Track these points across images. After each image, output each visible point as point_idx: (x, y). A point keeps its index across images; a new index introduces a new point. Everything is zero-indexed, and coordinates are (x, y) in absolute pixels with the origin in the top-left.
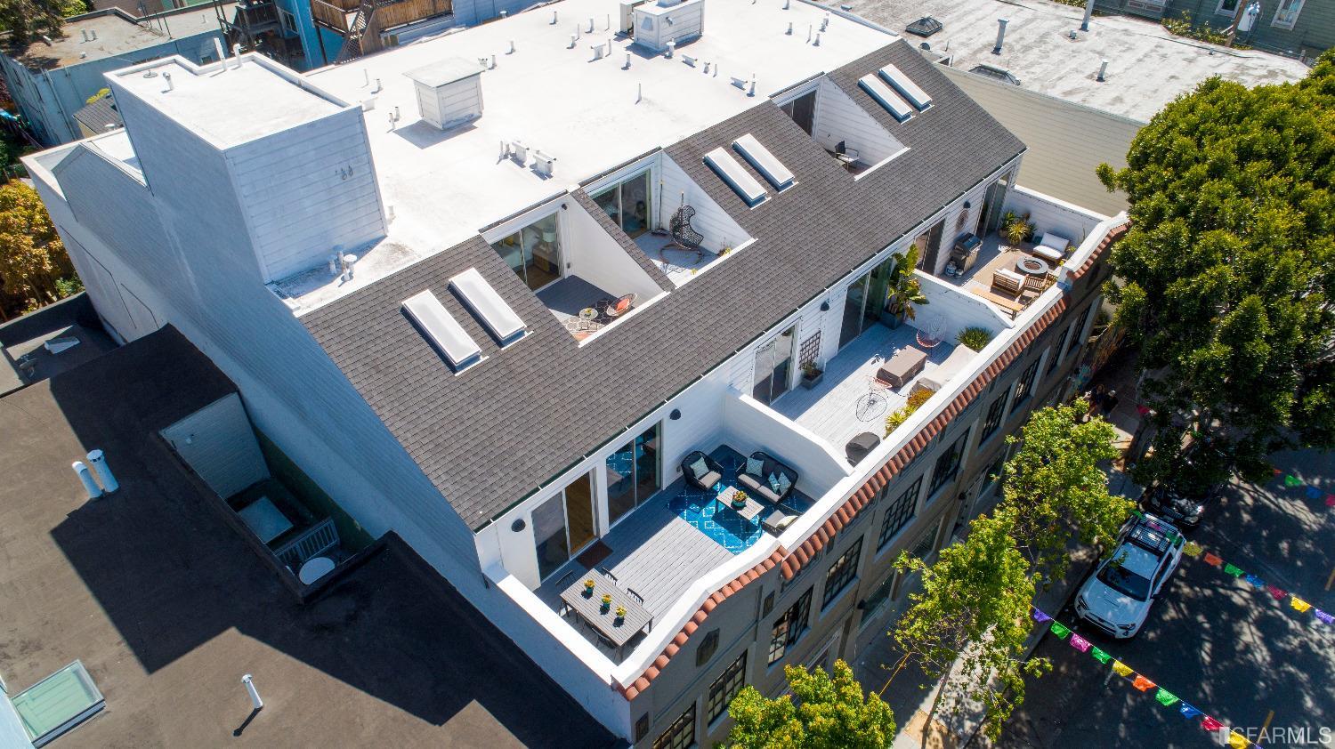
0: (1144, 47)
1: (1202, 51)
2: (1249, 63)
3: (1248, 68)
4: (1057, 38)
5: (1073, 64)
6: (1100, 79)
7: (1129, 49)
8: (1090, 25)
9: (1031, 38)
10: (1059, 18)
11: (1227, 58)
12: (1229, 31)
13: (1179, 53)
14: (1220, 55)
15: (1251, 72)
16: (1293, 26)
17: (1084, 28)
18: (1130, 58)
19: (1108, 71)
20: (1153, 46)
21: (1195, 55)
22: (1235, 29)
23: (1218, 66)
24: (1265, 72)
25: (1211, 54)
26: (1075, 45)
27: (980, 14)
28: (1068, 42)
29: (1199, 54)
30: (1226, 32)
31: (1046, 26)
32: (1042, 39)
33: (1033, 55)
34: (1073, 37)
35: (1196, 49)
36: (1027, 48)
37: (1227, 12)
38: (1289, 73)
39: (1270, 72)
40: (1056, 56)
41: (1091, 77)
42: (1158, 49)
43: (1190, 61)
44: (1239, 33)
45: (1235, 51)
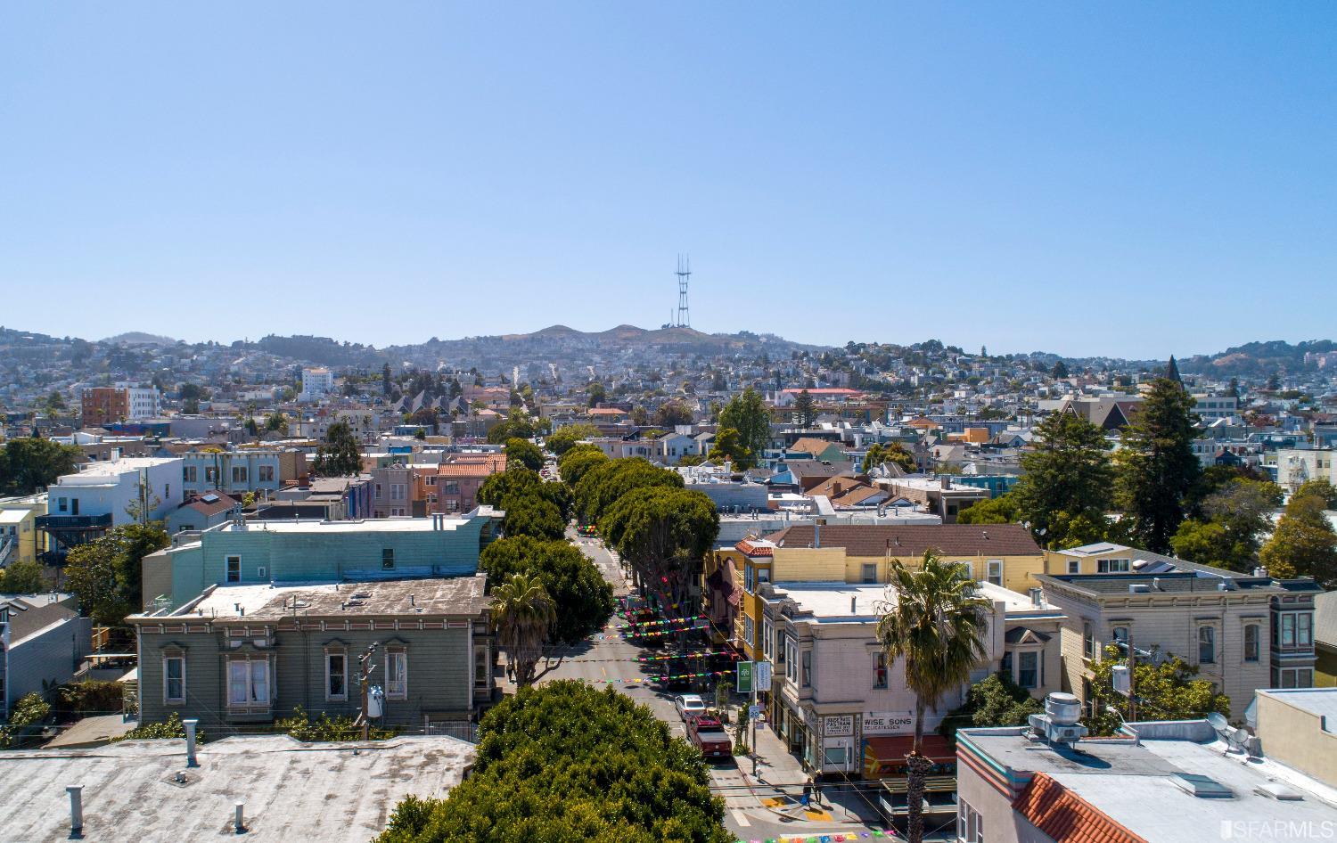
0: (278, 767)
1: (346, 753)
2: (402, 752)
3: (404, 759)
4: (161, 788)
5: (195, 819)
6: (241, 830)
7: (260, 776)
8: (199, 757)
9: (123, 799)
10: (154, 759)
11: (376, 753)
12: (361, 721)
13: (321, 763)
14: (366, 752)
15: (409, 762)
16: (406, 695)
17: (193, 763)
18: (266, 787)
19: (247, 814)
20: (287, 763)
21: (340, 760)
22: (365, 716)
23: (372, 765)
24: (422, 759)
25: (356, 754)
26: (190, 790)
27: (35, 784)
28: (176, 789)
29: (345, 758)
30: (359, 724)
31: (140, 774)
32: (140, 795)
33: (134, 823)
34: (182, 780)
35: (337, 753)
36: (122, 816)
37: (337, 697)
38: (446, 752)
39: (427, 756)
40: (167, 814)
41: (226, 830)
42: (295, 765)
43: (339, 769)
44: (372, 721)
45: (380, 743)
